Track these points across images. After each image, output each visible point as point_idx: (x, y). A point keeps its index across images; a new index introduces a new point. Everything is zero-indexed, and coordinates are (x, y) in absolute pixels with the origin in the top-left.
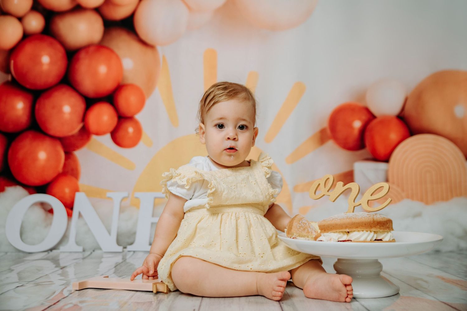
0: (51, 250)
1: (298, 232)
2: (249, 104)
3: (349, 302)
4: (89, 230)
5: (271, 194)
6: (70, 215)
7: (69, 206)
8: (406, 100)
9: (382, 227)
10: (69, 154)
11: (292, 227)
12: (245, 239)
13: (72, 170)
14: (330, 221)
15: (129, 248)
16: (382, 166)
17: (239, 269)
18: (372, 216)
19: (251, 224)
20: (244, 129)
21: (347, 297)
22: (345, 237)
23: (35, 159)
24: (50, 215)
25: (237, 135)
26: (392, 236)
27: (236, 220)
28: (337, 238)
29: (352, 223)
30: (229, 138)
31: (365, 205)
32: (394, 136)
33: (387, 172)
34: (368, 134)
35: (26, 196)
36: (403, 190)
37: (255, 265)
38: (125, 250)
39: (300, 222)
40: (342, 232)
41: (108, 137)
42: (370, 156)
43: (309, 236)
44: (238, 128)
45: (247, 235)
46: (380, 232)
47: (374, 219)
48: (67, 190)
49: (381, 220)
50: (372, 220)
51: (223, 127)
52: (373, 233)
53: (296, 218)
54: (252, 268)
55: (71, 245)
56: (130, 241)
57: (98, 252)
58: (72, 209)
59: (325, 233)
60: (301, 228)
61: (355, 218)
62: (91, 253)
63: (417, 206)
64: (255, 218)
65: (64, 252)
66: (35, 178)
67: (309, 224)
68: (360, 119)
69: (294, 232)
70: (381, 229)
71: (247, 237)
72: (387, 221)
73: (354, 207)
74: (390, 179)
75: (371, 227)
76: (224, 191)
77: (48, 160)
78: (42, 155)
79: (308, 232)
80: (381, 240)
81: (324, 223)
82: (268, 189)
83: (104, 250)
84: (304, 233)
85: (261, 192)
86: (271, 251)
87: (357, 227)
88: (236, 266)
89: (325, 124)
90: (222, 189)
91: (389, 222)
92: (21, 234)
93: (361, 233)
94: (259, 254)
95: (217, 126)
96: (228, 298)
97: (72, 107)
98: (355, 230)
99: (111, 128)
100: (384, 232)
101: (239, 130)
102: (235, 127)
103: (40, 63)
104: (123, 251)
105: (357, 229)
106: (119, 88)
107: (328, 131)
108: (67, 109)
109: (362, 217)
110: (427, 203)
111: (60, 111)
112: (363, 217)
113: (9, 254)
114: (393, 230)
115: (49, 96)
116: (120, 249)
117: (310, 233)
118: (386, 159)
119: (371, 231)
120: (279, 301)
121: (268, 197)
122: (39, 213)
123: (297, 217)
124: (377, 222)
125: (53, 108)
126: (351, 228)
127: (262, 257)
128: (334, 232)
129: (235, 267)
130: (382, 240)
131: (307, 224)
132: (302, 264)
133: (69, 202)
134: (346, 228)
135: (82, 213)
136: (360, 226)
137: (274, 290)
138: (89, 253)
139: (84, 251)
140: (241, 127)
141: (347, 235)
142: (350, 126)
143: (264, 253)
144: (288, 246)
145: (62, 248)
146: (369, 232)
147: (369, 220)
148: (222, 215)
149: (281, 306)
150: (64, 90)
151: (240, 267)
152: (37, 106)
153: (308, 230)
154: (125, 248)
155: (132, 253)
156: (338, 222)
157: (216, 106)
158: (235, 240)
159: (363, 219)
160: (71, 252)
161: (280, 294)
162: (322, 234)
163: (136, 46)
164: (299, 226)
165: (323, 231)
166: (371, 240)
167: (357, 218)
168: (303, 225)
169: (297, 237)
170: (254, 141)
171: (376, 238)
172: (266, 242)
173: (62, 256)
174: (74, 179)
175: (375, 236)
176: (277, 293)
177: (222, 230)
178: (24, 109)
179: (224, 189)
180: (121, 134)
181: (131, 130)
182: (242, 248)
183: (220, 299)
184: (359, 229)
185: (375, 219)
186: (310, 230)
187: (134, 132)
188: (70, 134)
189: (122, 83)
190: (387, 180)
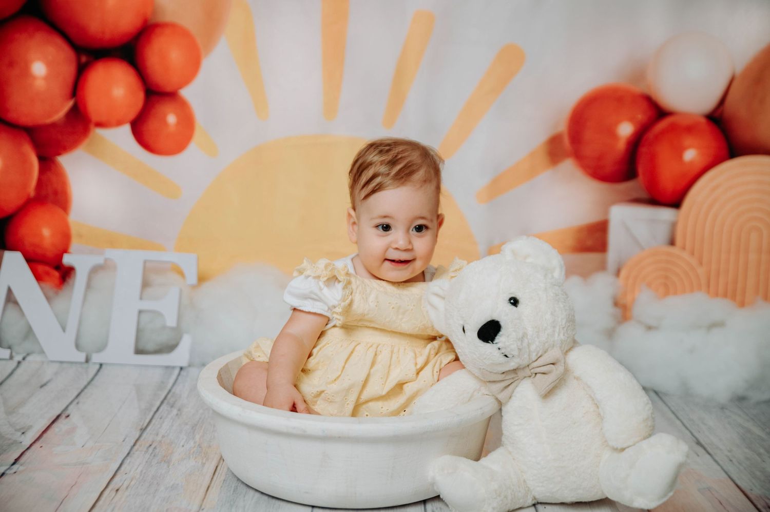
10: (47, 162)
13: (56, 193)
16: (666, 214)
20: (423, 231)
25: (410, 243)
30: (397, 249)
32: (693, 156)
33: (674, 225)
34: (644, 150)
36: (701, 263)
41: (126, 129)
42: (644, 195)
44: (412, 230)
48: (46, 232)
51: (389, 229)
68: (631, 120)
74: (679, 240)
77: (6, 171)
89: (562, 127)
95: (380, 227)
97: (49, 64)
99: (133, 113)
101: (415, 233)
102: (408, 230)
106: (147, 30)
107: (566, 141)
108: (39, 69)
110: (742, 304)
111: (26, 72)
118: (675, 203)
125: (11, 64)
133: (50, 255)
140: (417, 228)
142: (611, 133)
174: (60, 211)
180: (152, 126)
181: (172, 119)
187: (178, 123)
188: (49, 121)
189: (153, 21)
190: (672, 242)
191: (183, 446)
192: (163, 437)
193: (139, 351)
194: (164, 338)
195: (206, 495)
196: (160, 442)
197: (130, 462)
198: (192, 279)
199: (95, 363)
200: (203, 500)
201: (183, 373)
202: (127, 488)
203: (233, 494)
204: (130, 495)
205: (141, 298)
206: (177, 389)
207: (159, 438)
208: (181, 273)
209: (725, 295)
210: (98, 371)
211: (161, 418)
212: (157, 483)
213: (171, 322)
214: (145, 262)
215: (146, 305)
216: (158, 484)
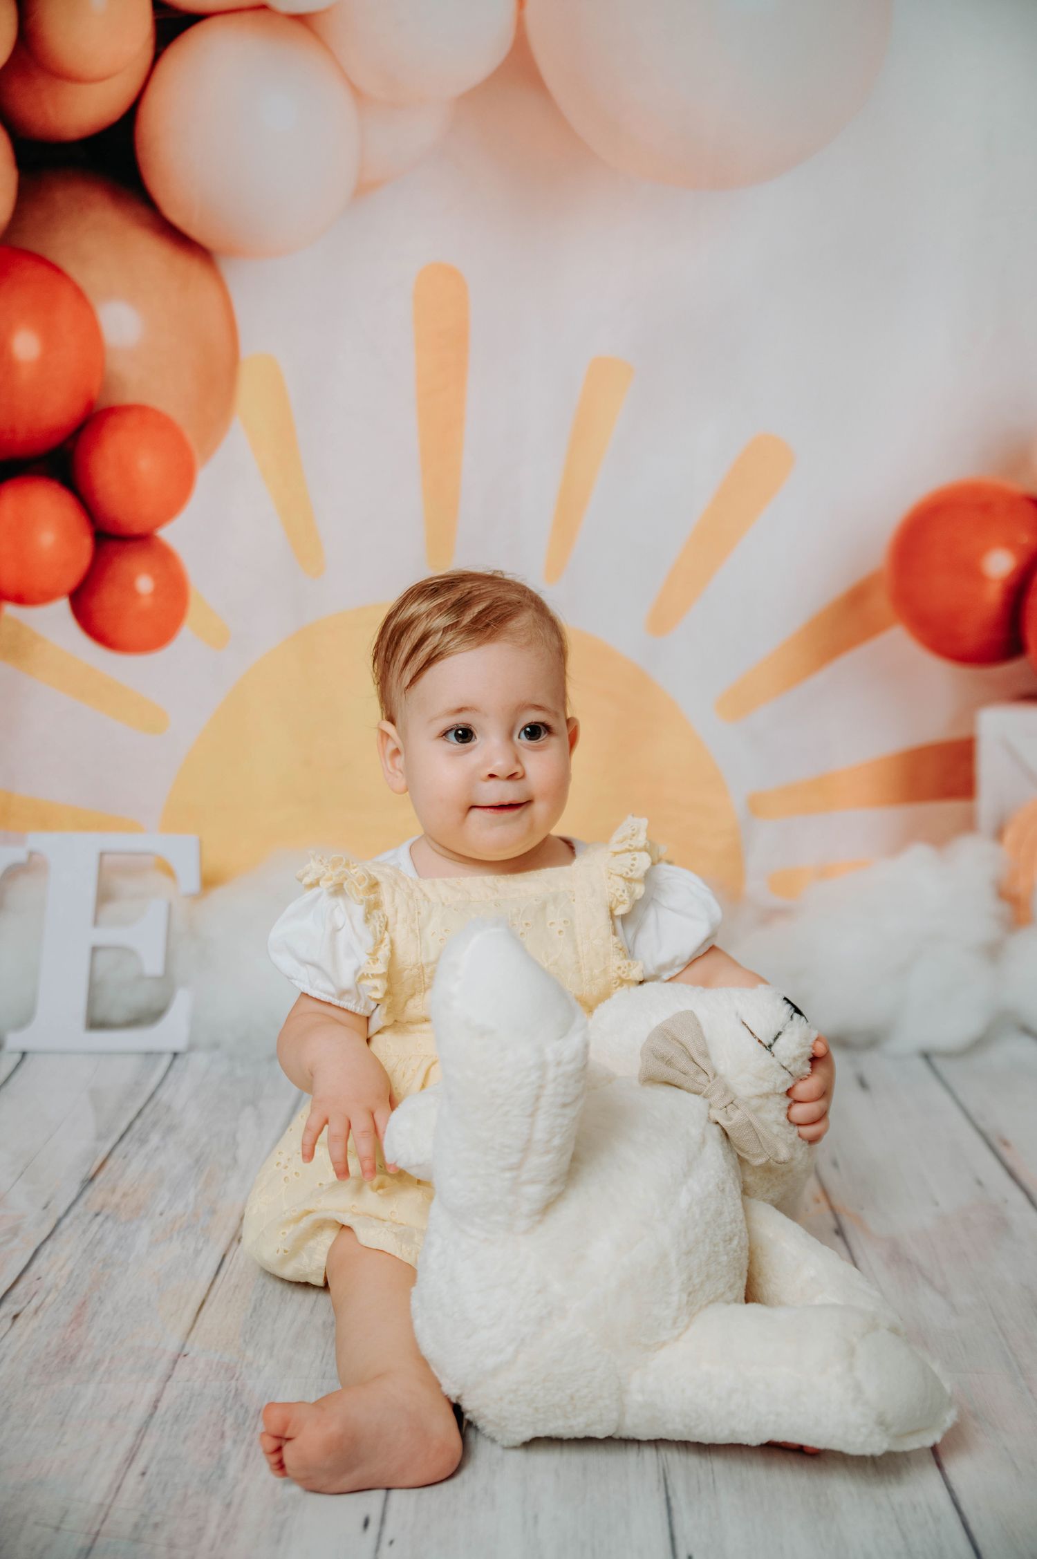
20: (541, 737)
25: (518, 760)
30: (492, 776)
41: (61, 608)
44: (519, 737)
68: (1009, 543)
82: (606, 956)
85: (578, 962)
95: (451, 735)
99: (72, 579)
101: (525, 741)
102: (511, 734)
106: (93, 420)
142: (973, 571)
163: (150, 253)
180: (107, 599)
181: (145, 584)
187: (156, 593)
189: (104, 402)
191: (161, 1214)
192: (125, 1195)
193: (95, 1024)
194: (139, 998)
195: (195, 1321)
196: (117, 1206)
197: (50, 1253)
198: (189, 881)
199: (12, 1052)
200: (189, 1334)
201: (177, 1063)
202: (36, 1312)
203: (251, 1316)
204: (40, 1327)
205: (96, 922)
206: (164, 1095)
207: (116, 1199)
208: (169, 871)
210: (18, 1066)
211: (125, 1157)
212: (100, 1298)
213: (153, 965)
214: (102, 854)
215: (107, 935)
216: (101, 1301)
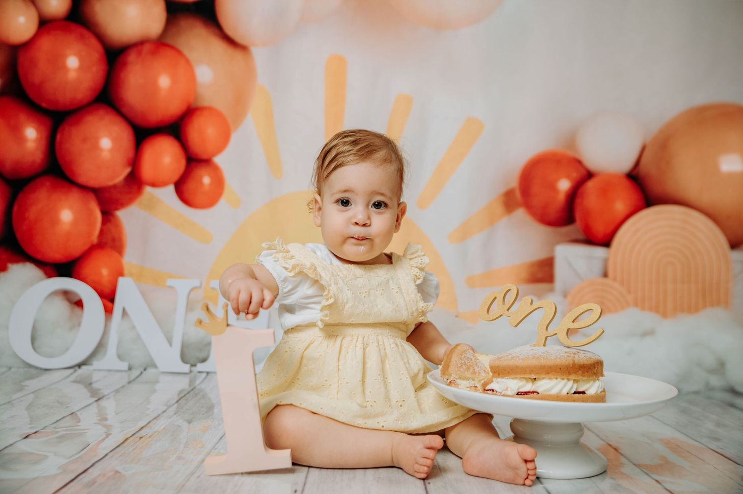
0: (79, 365)
1: (459, 372)
2: (392, 168)
3: (530, 486)
4: (139, 337)
5: (420, 310)
6: (109, 311)
7: (108, 297)
8: (643, 149)
9: (586, 374)
10: (108, 215)
11: (450, 364)
12: (376, 379)
13: (114, 240)
14: (507, 360)
15: (200, 367)
16: (599, 252)
17: (364, 427)
18: (572, 355)
19: (386, 354)
20: (381, 209)
21: (527, 478)
22: (528, 387)
23: (55, 221)
24: (77, 309)
25: (369, 218)
26: (600, 386)
27: (364, 349)
28: (516, 388)
29: (541, 365)
30: (357, 224)
31: (562, 336)
32: (620, 206)
33: (606, 261)
34: (578, 201)
35: (41, 280)
36: (629, 292)
37: (390, 421)
38: (193, 369)
39: (463, 357)
40: (524, 378)
41: (171, 188)
42: (581, 236)
43: (476, 379)
44: (372, 207)
45: (379, 373)
46: (583, 381)
47: (574, 361)
48: (105, 272)
49: (586, 362)
50: (571, 362)
51: (349, 204)
52: (571, 383)
53: (456, 350)
54: (384, 425)
55: (109, 360)
56: (202, 355)
57: (151, 371)
58: (112, 300)
59: (498, 378)
60: (464, 366)
61: (545, 358)
62: (141, 373)
63: (648, 319)
64: (393, 346)
65: (99, 370)
66: (55, 252)
67: (475, 359)
68: (568, 177)
69: (452, 372)
70: (584, 376)
71: (379, 375)
72: (594, 364)
73: (546, 338)
74: (611, 273)
75: (570, 373)
76: (347, 303)
77: (75, 222)
78: (66, 216)
79: (474, 373)
80: (583, 393)
81: (498, 363)
82: (417, 302)
83: (162, 368)
84: (468, 374)
85: (406, 305)
86: (415, 397)
87: (548, 373)
88: (360, 422)
89: (514, 183)
90: (345, 299)
91: (598, 366)
92: (33, 340)
93: (554, 382)
94: (397, 402)
95: (340, 202)
96: (348, 471)
97: (114, 140)
98: (544, 376)
99: (176, 177)
100: (588, 381)
101: (374, 209)
102: (368, 205)
103: (64, 68)
104: (191, 372)
105: (548, 375)
106: (190, 112)
107: (518, 194)
108: (106, 143)
109: (557, 357)
110: (665, 315)
111: (96, 147)
112: (559, 356)
113: (13, 370)
114: (602, 375)
115: (77, 122)
116: (186, 368)
117: (477, 374)
118: (606, 242)
119: (568, 380)
120: (424, 479)
121: (415, 314)
122: (61, 307)
123: (459, 348)
124: (580, 366)
125: (84, 140)
126: (538, 373)
127: (401, 406)
128: (512, 378)
129: (358, 424)
130: (585, 393)
131: (473, 359)
132: (462, 419)
133: (107, 290)
134: (531, 373)
135: (128, 310)
136: (552, 371)
137: (417, 463)
138: (138, 372)
139: (130, 369)
140: (376, 205)
141: (533, 382)
142: (553, 188)
143: (404, 401)
144: (441, 393)
145: (96, 364)
146: (566, 380)
147: (567, 363)
148: (343, 339)
149: (426, 488)
150: (101, 112)
151: (366, 423)
152: (58, 137)
153: (474, 369)
154: (194, 365)
155: (204, 375)
156: (519, 363)
157: (339, 171)
158: (360, 381)
159: (559, 360)
160: (110, 371)
161: (426, 469)
162: (494, 380)
163: (218, 46)
164: (461, 364)
165: (496, 374)
166: (567, 394)
167: (549, 358)
168: (466, 362)
169: (456, 380)
170: (399, 224)
171: (576, 389)
172: (408, 383)
173: (96, 377)
174: (116, 254)
175: (575, 386)
176: (422, 467)
177: (341, 363)
178: (38, 140)
179: (347, 300)
180: (190, 186)
181: (206, 180)
182: (370, 392)
183: (336, 470)
184: (550, 376)
185: (576, 361)
186: (477, 369)
187: (211, 184)
188: (111, 183)
189: (194, 105)
190: (605, 275)
209: (651, 309)
